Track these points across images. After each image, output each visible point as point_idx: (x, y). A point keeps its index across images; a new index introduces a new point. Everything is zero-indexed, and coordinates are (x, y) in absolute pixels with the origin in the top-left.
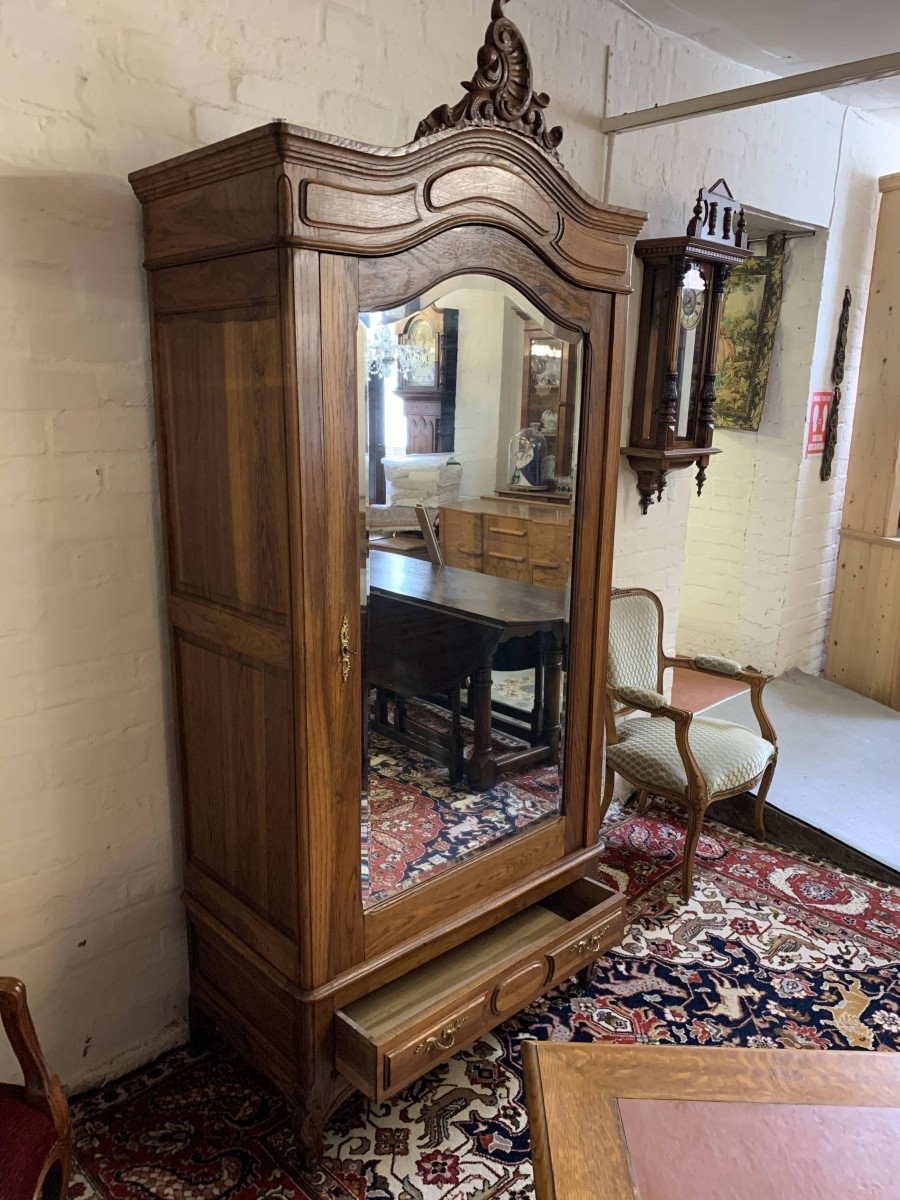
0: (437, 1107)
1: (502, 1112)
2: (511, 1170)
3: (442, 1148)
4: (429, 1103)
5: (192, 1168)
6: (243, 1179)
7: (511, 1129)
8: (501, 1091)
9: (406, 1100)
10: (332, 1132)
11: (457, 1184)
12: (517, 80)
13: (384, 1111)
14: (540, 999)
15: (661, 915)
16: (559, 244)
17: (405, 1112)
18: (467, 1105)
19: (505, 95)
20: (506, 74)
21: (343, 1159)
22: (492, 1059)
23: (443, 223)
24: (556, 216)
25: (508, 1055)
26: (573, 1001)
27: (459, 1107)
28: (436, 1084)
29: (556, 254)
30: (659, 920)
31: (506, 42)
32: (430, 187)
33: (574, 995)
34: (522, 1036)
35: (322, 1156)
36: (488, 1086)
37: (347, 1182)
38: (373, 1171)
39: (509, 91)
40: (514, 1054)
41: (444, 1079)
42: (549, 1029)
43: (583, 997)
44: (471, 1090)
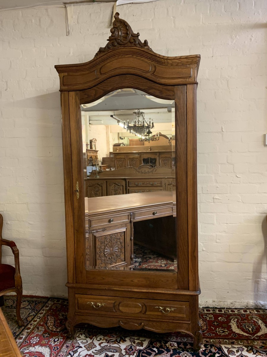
0: (109, 348)
3: (95, 356)
4: (109, 345)
12: (125, 33)
13: (99, 339)
14: (176, 344)
15: (261, 350)
16: (154, 74)
17: (102, 343)
18: (115, 352)
19: (119, 38)
20: (120, 33)
21: (78, 342)
22: (138, 348)
23: (105, 77)
24: (153, 66)
25: (143, 350)
26: (185, 352)
27: (113, 351)
28: (117, 343)
29: (154, 77)
30: (257, 351)
31: (118, 24)
32: (101, 69)
33: (188, 351)
34: (155, 349)
35: (76, 338)
36: (126, 352)
37: (72, 346)
38: (78, 349)
39: (122, 37)
40: (145, 351)
41: (120, 343)
42: (164, 353)
43: (190, 353)
44: (122, 350)
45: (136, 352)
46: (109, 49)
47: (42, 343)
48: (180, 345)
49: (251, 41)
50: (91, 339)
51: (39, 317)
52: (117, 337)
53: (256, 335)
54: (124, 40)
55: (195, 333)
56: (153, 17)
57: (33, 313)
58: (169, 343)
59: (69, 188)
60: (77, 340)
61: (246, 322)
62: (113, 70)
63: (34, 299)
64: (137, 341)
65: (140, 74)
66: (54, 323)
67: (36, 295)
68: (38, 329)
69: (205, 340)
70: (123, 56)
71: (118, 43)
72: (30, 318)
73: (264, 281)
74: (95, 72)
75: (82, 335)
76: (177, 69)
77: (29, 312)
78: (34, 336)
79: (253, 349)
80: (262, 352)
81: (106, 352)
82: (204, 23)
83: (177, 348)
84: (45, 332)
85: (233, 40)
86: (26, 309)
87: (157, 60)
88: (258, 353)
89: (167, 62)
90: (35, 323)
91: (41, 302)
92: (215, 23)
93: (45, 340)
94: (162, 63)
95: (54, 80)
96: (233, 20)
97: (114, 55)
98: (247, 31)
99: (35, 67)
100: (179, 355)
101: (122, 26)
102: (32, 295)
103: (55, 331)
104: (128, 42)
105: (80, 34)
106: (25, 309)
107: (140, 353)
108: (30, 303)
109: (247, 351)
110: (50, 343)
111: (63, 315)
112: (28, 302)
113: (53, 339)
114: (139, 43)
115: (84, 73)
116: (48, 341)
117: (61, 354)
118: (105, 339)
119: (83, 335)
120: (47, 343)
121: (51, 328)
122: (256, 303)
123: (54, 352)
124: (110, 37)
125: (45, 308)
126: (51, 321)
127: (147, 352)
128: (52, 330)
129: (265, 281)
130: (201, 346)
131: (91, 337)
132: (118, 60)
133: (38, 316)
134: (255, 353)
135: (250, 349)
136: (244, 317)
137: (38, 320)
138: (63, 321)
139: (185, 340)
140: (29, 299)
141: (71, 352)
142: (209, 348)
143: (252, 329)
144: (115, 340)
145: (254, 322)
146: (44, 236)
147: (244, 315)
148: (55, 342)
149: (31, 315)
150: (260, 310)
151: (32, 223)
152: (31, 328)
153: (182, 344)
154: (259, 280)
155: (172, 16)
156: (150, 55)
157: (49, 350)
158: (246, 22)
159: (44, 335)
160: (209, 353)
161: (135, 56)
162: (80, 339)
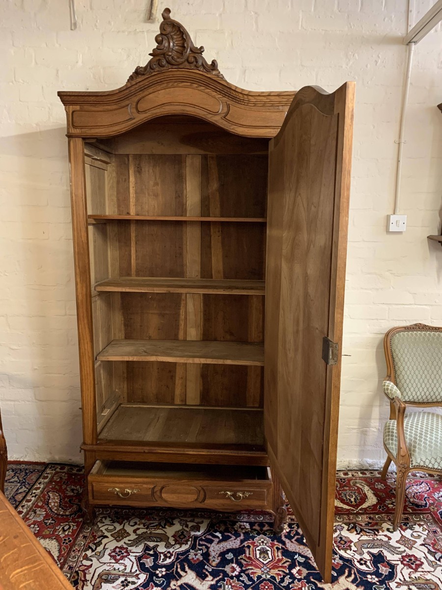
0: (150, 535)
1: (166, 553)
2: (138, 572)
3: (130, 548)
4: (149, 532)
5: (66, 503)
6: (71, 515)
7: (160, 560)
8: (178, 546)
9: (144, 526)
10: (110, 519)
11: (117, 563)
12: (180, 45)
13: (133, 524)
14: (248, 526)
15: (366, 529)
16: (226, 117)
17: (138, 529)
18: (159, 542)
19: (170, 54)
20: (171, 44)
21: (101, 529)
22: (193, 533)
23: (145, 118)
24: (226, 104)
25: (200, 537)
26: (261, 536)
27: (156, 540)
28: (161, 527)
29: (226, 123)
30: (362, 530)
31: (169, 29)
32: (137, 103)
33: (265, 535)
34: (218, 534)
35: (97, 524)
36: (176, 541)
37: (92, 536)
38: (102, 539)
39: (176, 51)
40: (203, 538)
41: (166, 528)
42: (232, 539)
43: (268, 537)
44: (169, 538)
45: (190, 539)
46: (152, 71)
47: (44, 533)
48: (255, 526)
49: (376, 65)
50: (121, 525)
51: (34, 495)
52: (159, 520)
53: (360, 507)
54: (178, 58)
55: (277, 509)
56: (221, 9)
57: (24, 489)
58: (237, 524)
59: (85, 297)
60: (99, 526)
61: (346, 490)
62: (159, 107)
63: (23, 466)
64: (190, 524)
65: (203, 117)
66: (60, 503)
67: (26, 460)
68: (35, 513)
69: (289, 518)
70: (176, 84)
71: (168, 62)
72: (19, 497)
73: (374, 432)
74: (128, 108)
75: (106, 519)
76: (264, 113)
77: (18, 487)
78: (30, 523)
79: (356, 527)
80: (368, 531)
81: (146, 542)
82: (305, 28)
83: (250, 531)
84: (47, 517)
85: (349, 61)
86: (12, 482)
87: (232, 94)
88: (363, 532)
89: (247, 100)
90: (30, 504)
91: (34, 471)
92: (322, 30)
93: (48, 529)
94: (240, 101)
95: (49, 108)
96: (351, 27)
97: (160, 82)
98: (372, 48)
99: (14, 82)
100: (253, 540)
101: (176, 32)
102: (18, 460)
103: (62, 515)
104: (185, 61)
105: (95, 29)
106: (9, 482)
107: (196, 542)
108: (16, 473)
109: (348, 530)
110: (56, 533)
111: (72, 490)
112: (13, 471)
113: (61, 527)
114: (203, 65)
115: (109, 107)
116: (53, 530)
117: (76, 549)
118: (142, 523)
119: (108, 519)
120: (51, 533)
121: (56, 510)
122: (361, 462)
123: (65, 546)
124: (154, 50)
125: (42, 480)
126: (54, 500)
127: (206, 538)
128: (58, 513)
129: (375, 430)
130: (284, 526)
131: (120, 522)
132: (167, 90)
133: (32, 493)
134: (358, 532)
135: (352, 528)
136: (344, 482)
137: (33, 499)
138: (74, 498)
139: (261, 519)
140: (14, 467)
141: (91, 545)
142: (295, 529)
143: (355, 499)
144: (157, 524)
145: (358, 488)
146: (36, 369)
147: (344, 479)
148: (64, 531)
149: (20, 491)
150: (366, 472)
151: (16, 348)
152: (23, 512)
153: (256, 525)
154: (368, 429)
155: (254, 12)
156: (221, 86)
157: (57, 544)
158: (370, 31)
159: (46, 521)
160: (295, 535)
161: (196, 85)
162: (104, 524)
